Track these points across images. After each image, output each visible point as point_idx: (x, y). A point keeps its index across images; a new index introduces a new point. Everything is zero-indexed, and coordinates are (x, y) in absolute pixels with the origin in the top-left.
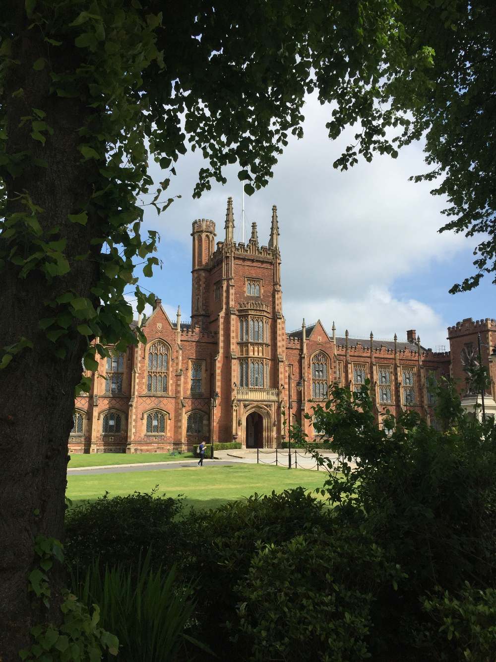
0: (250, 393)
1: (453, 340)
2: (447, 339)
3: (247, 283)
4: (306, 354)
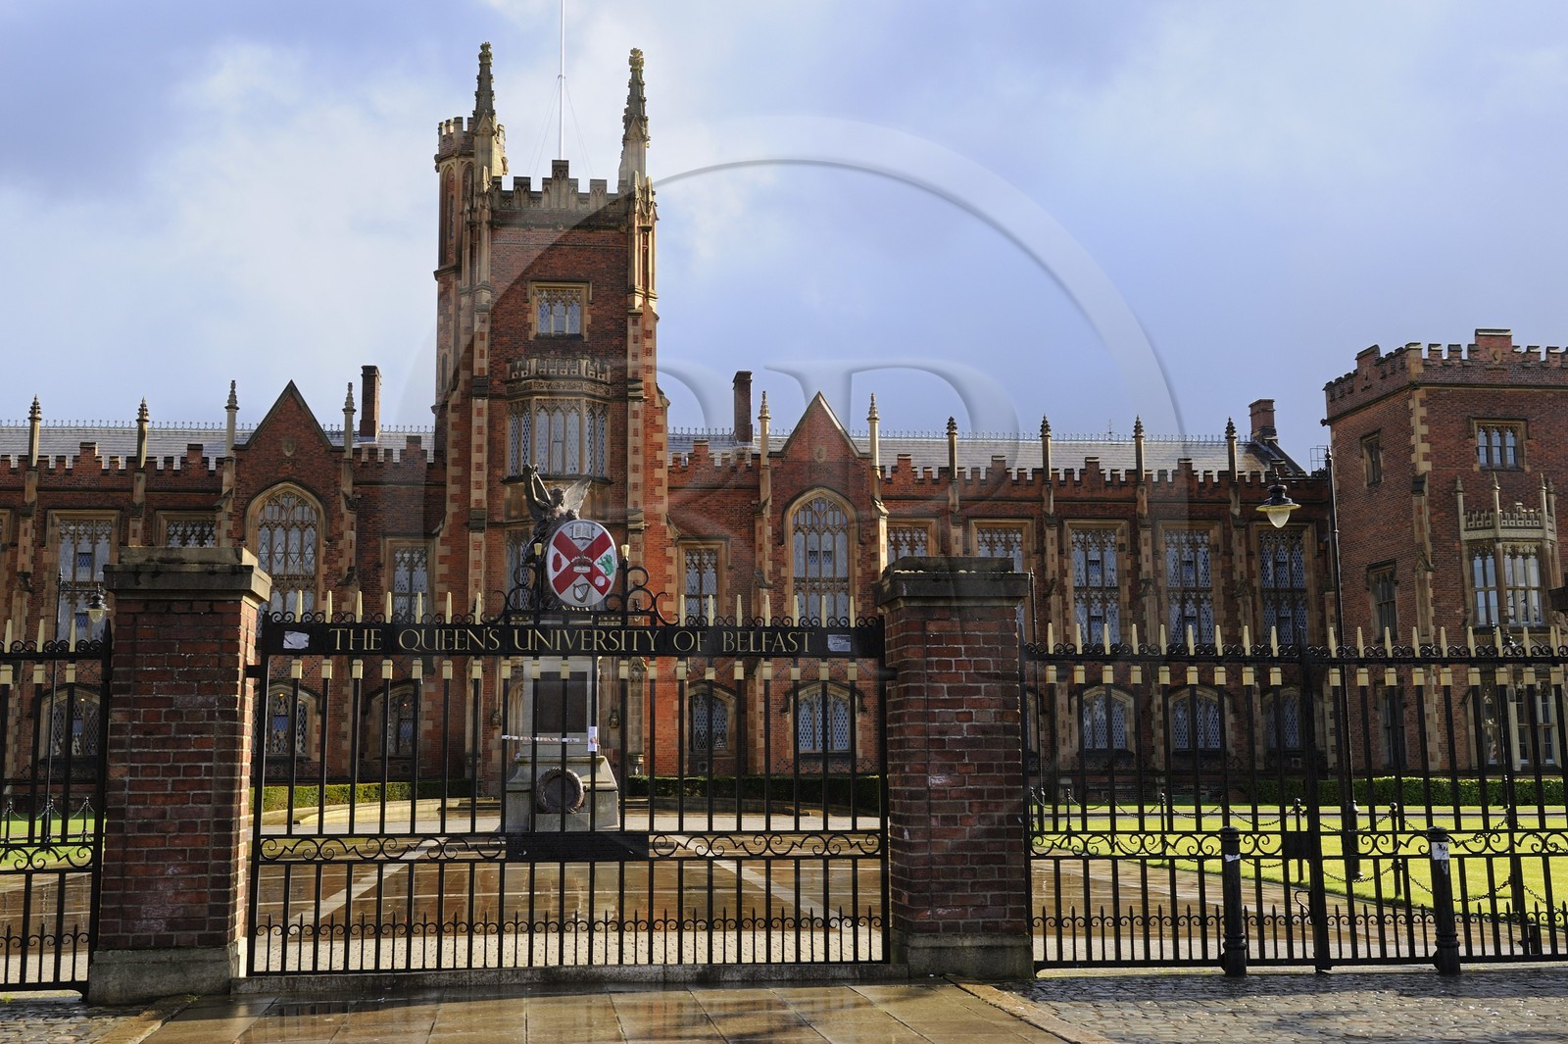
1: (1341, 424)
2: (1324, 422)
3: (535, 299)
4: (770, 503)
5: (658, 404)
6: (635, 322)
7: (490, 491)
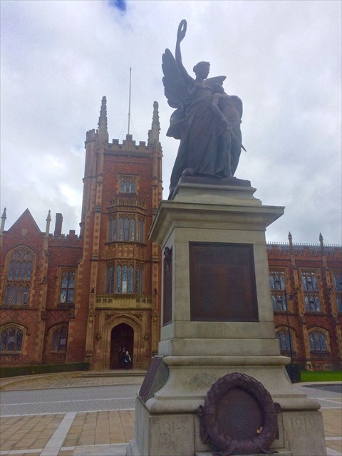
3: (119, 180)
6: (155, 189)
7: (100, 247)
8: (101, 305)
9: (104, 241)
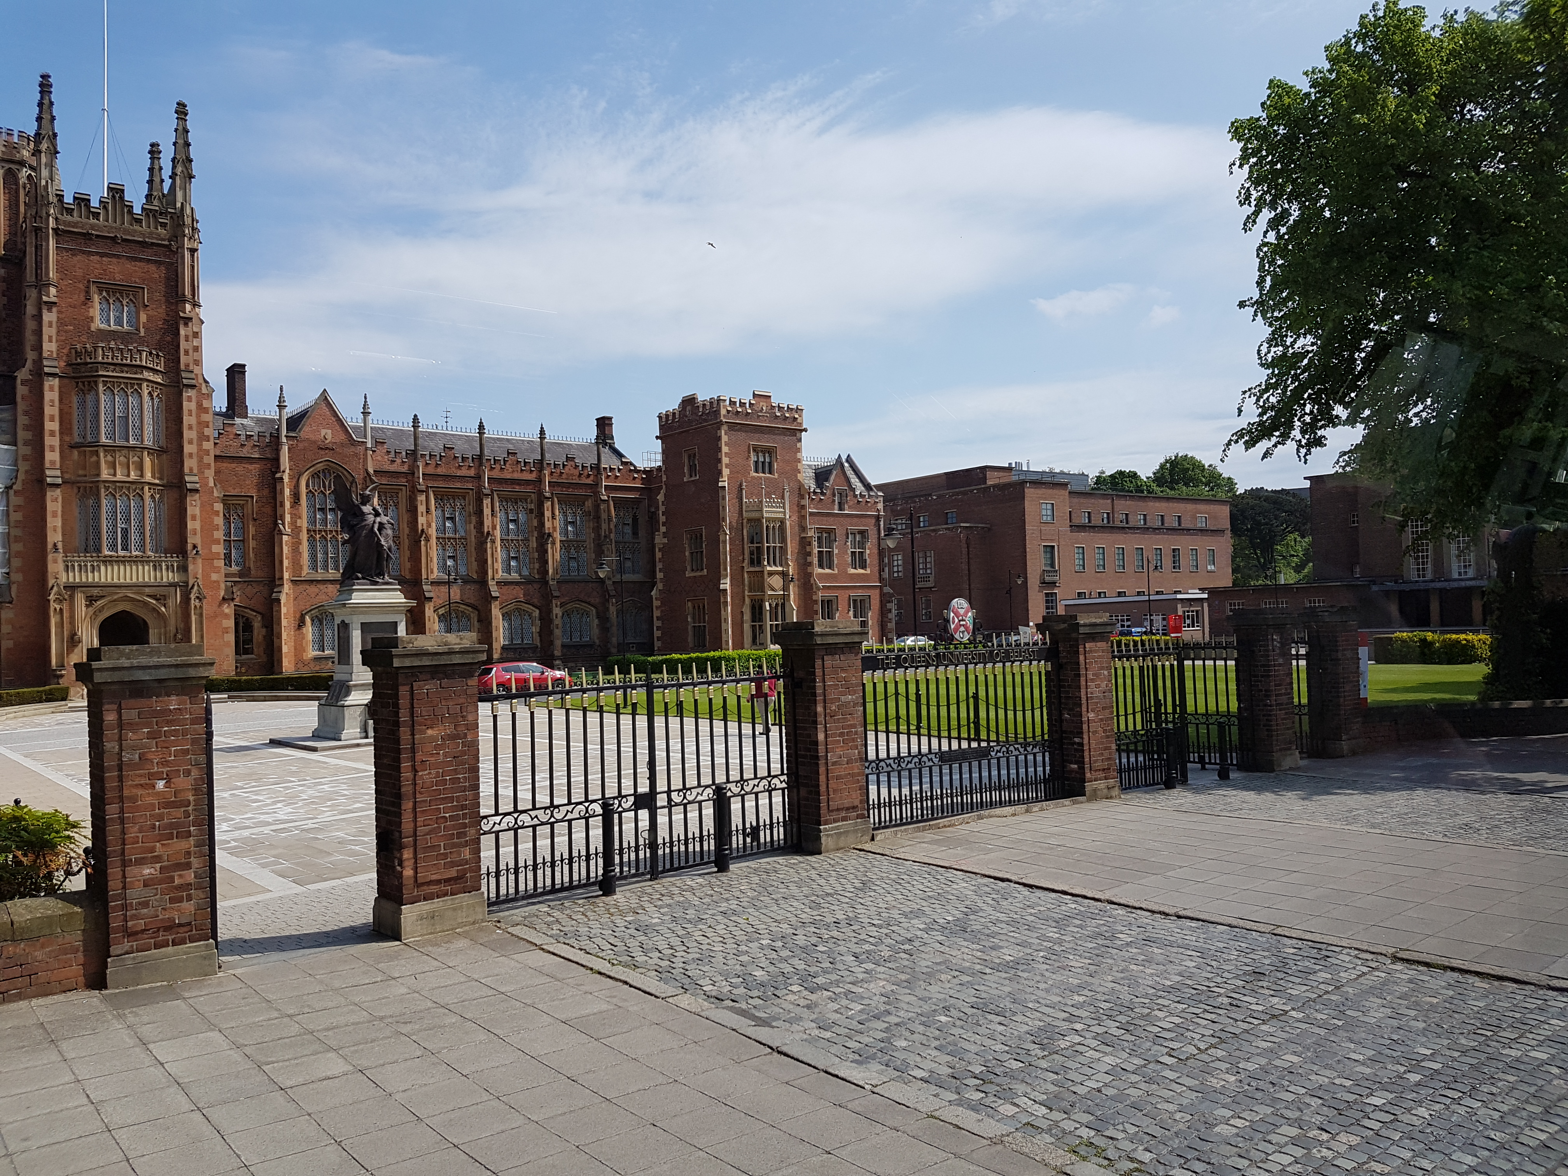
0: (103, 568)
1: (668, 439)
2: (657, 438)
3: (96, 298)
4: (287, 471)
5: (204, 391)
6: (186, 324)
7: (62, 454)
8: (76, 577)
9: (67, 439)
